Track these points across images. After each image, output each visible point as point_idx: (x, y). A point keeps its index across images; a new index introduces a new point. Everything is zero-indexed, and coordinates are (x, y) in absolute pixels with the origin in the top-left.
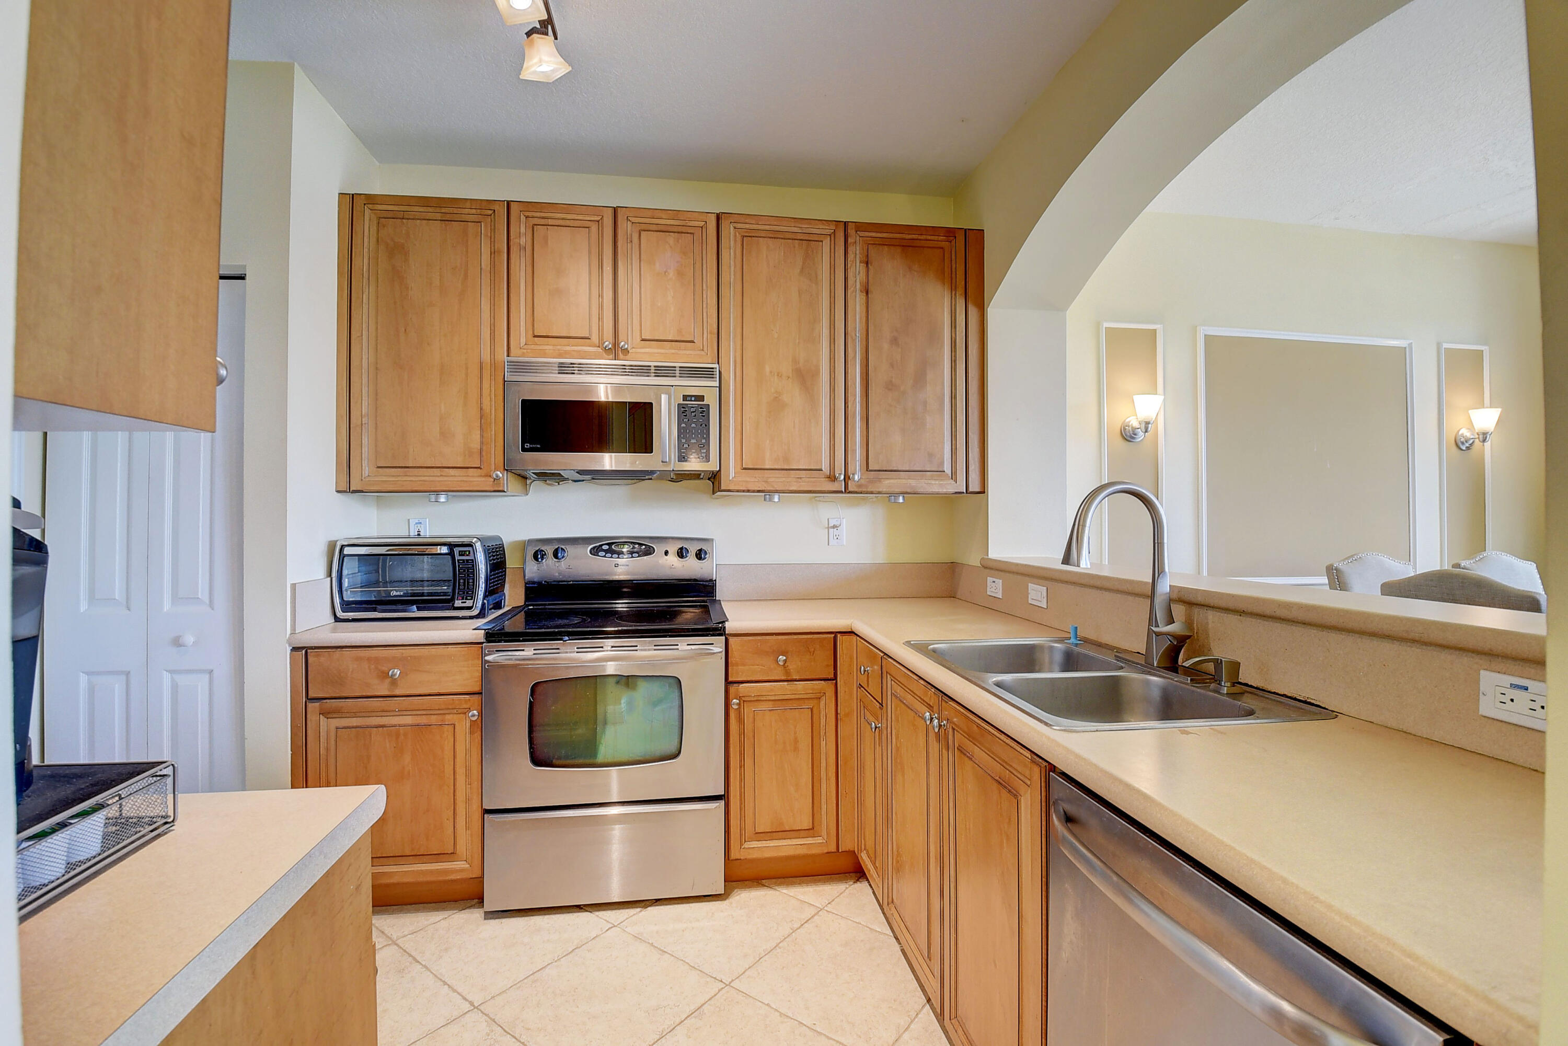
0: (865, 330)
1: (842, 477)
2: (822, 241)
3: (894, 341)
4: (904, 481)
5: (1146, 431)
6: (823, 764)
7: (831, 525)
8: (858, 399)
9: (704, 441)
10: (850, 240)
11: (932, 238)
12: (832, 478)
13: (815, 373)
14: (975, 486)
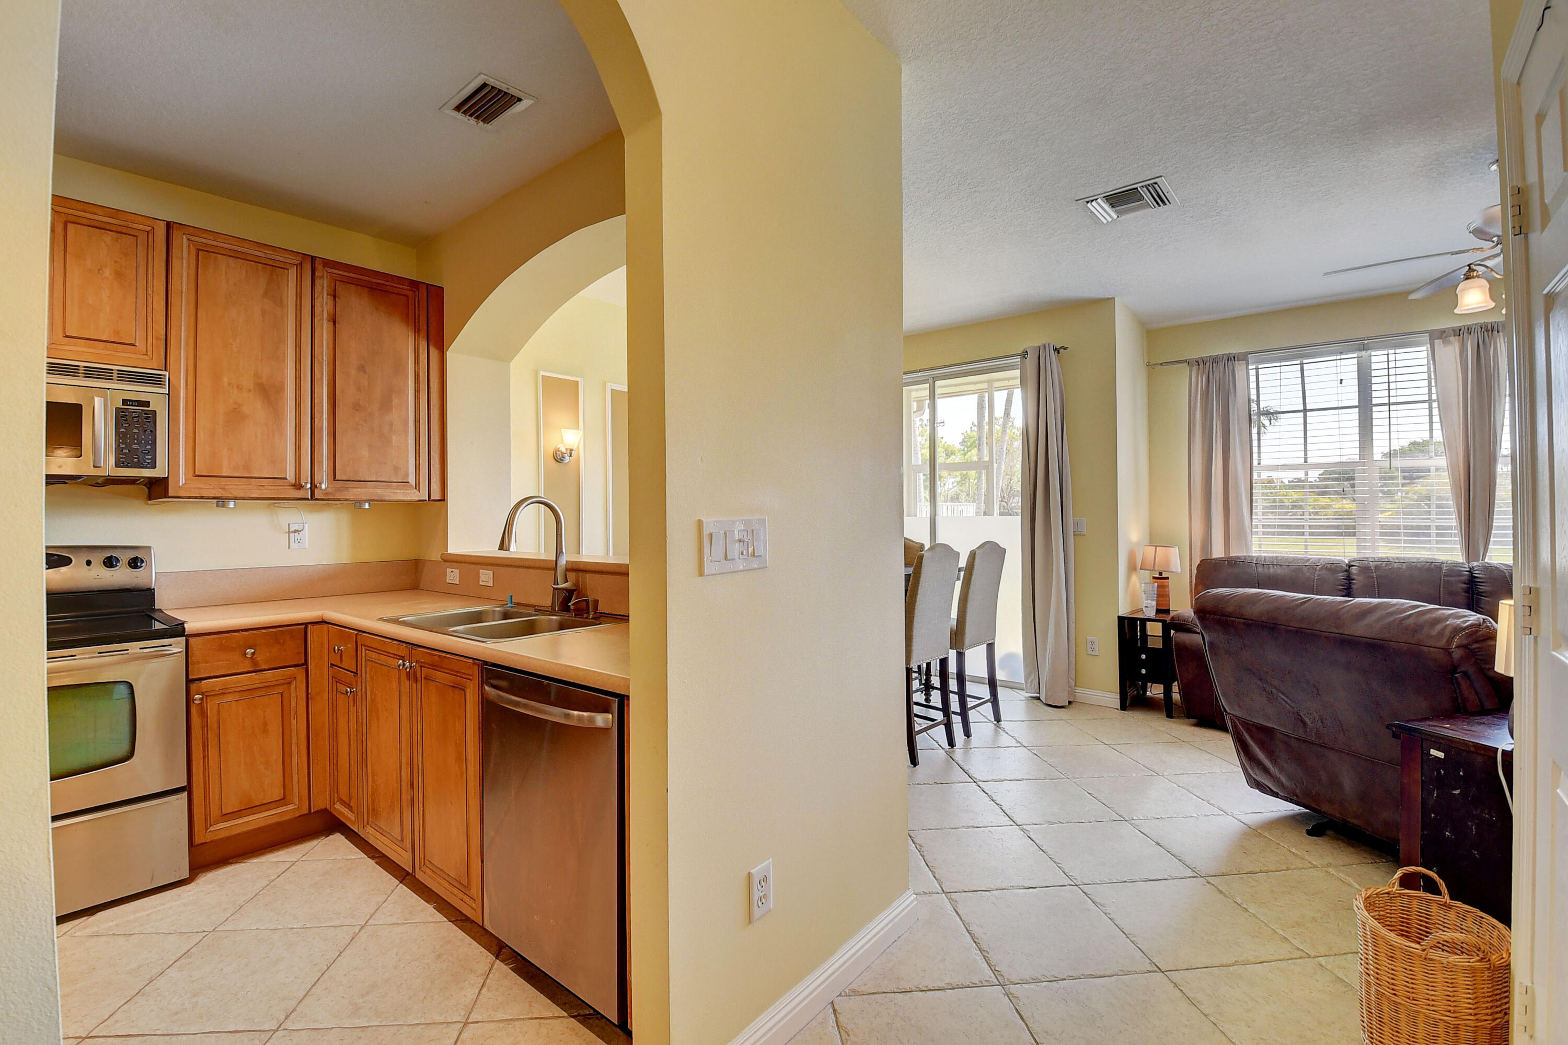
0: (332, 355)
1: (309, 486)
2: (288, 270)
3: (362, 368)
4: (372, 490)
5: (571, 456)
6: (294, 740)
7: (292, 529)
8: (325, 416)
9: (149, 447)
10: (317, 274)
11: (398, 286)
12: (298, 486)
13: (280, 389)
14: (436, 495)
